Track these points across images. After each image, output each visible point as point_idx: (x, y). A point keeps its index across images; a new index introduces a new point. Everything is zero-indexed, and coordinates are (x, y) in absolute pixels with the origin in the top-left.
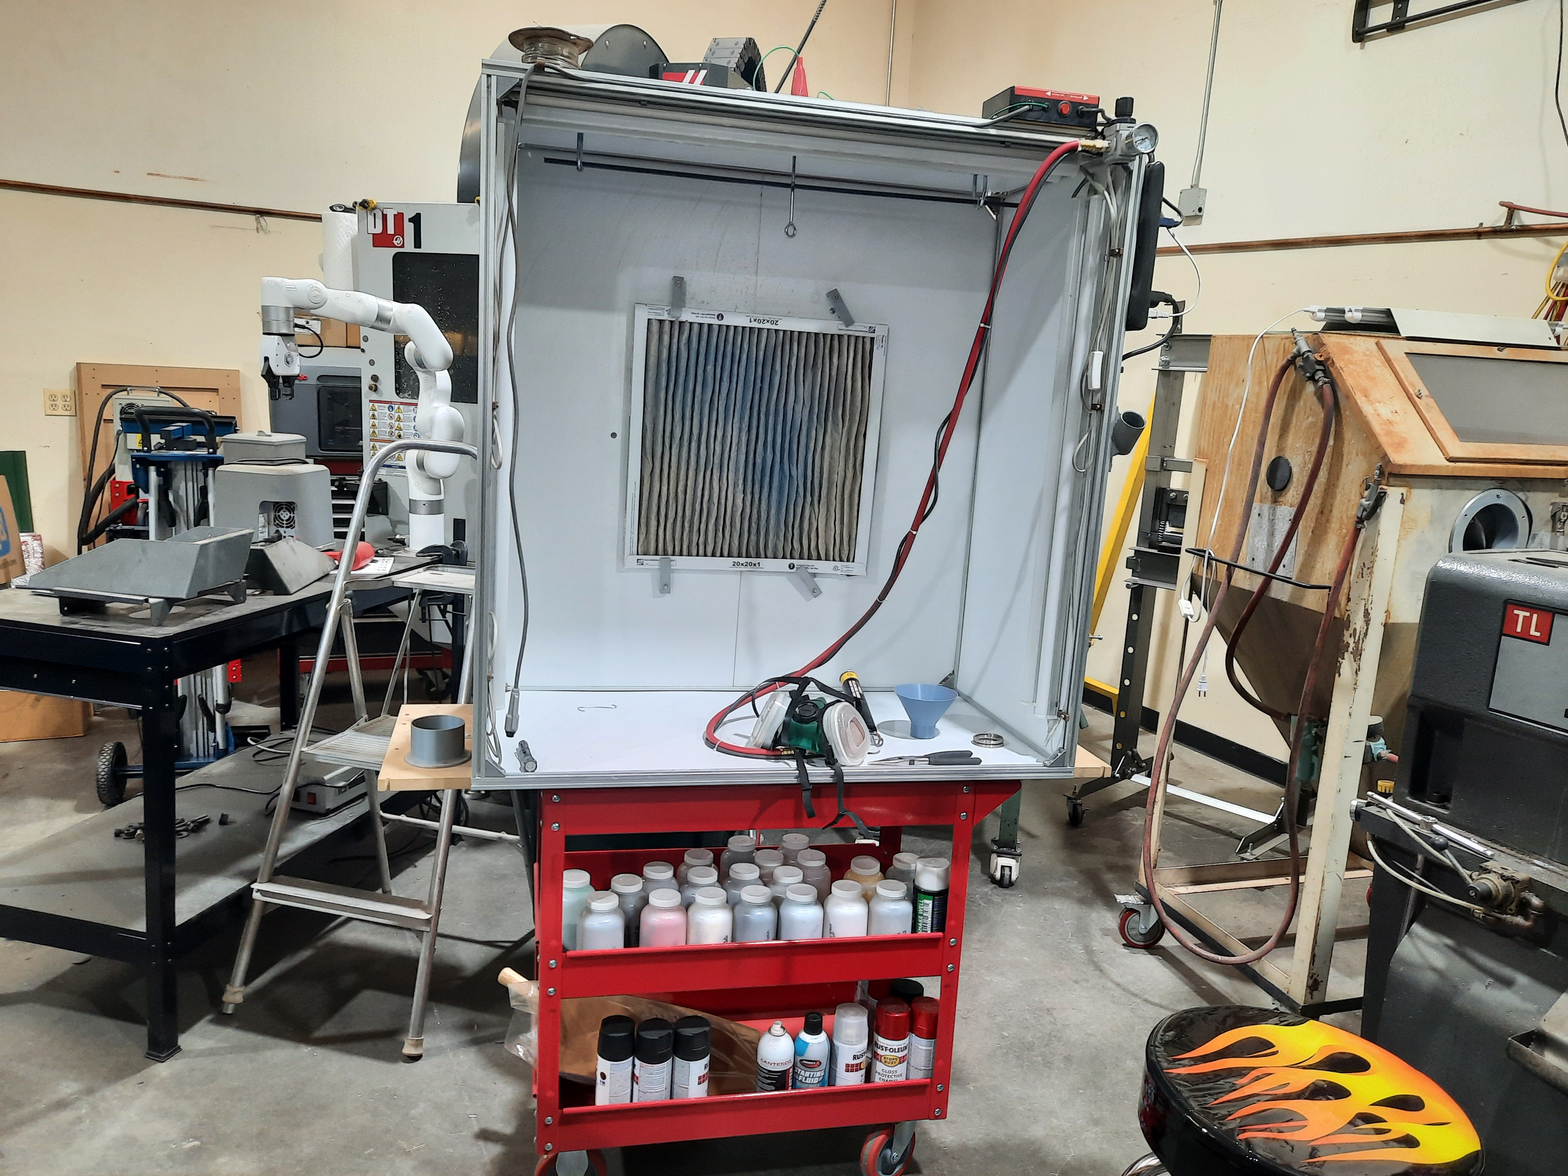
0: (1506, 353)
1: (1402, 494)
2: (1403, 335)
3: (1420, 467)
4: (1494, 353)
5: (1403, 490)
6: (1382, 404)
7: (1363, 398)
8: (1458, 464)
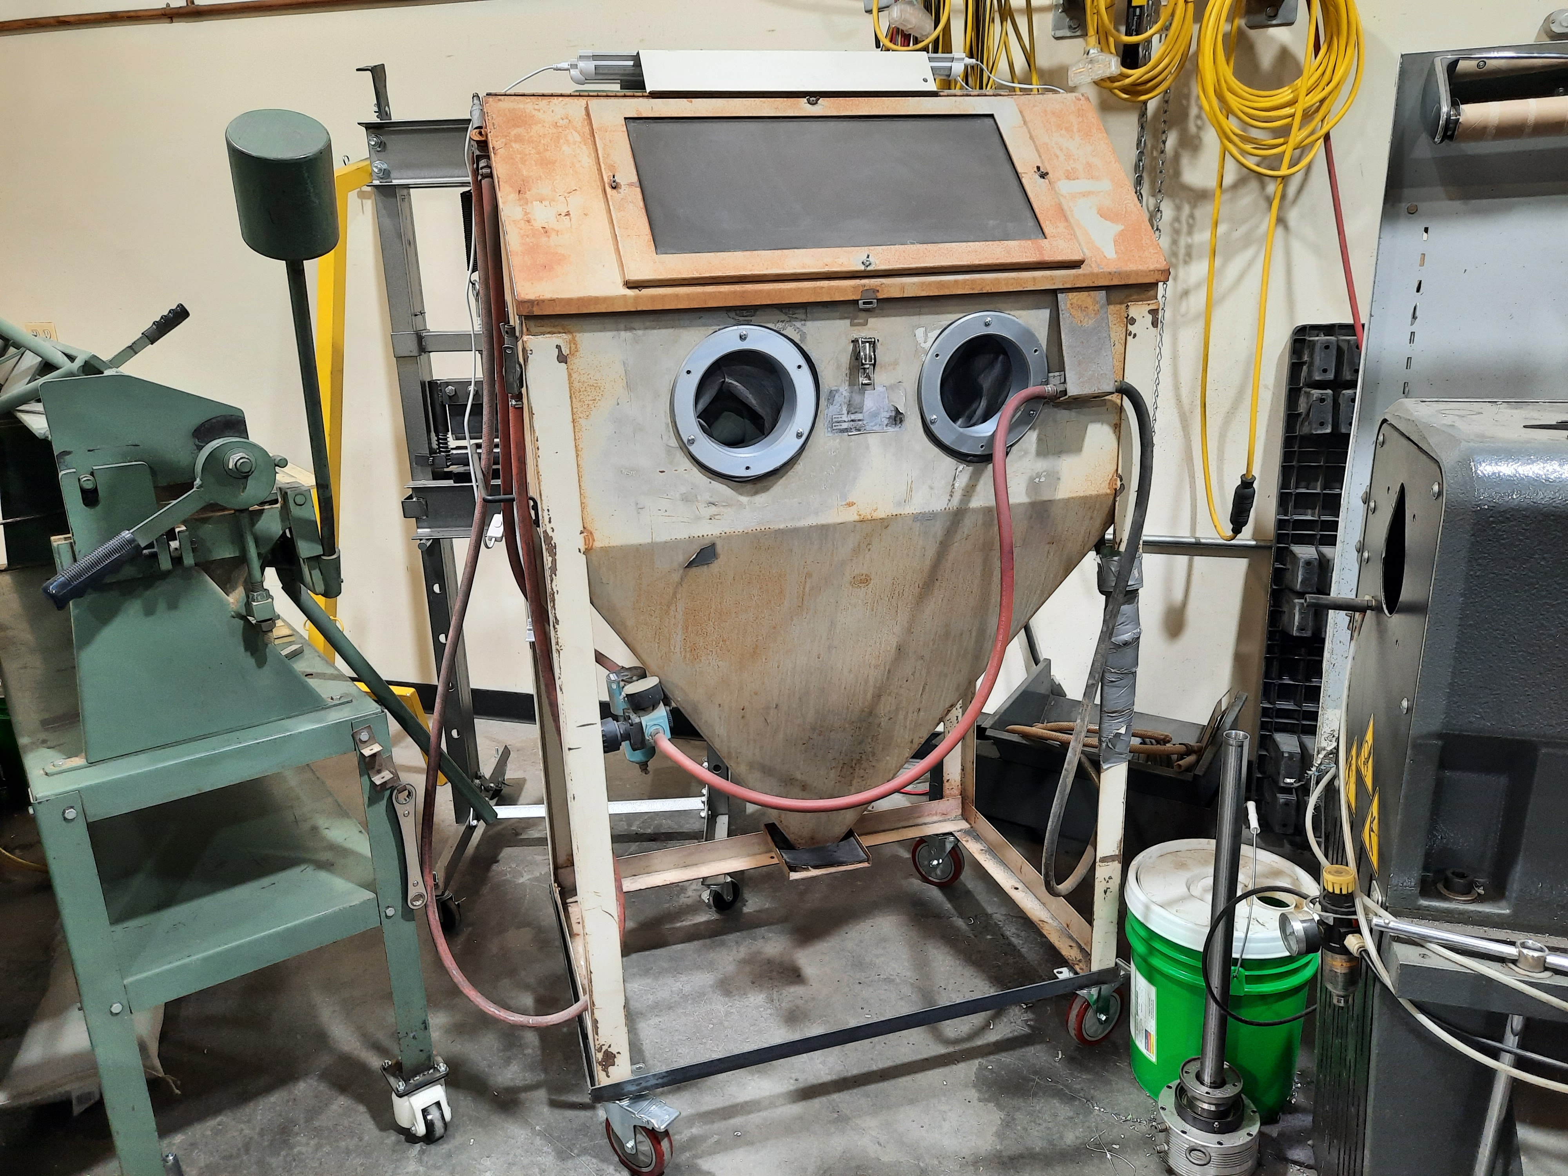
0: (824, 107)
1: (559, 347)
2: (649, 88)
3: (569, 301)
4: (803, 107)
5: (560, 339)
6: (546, 203)
7: (513, 196)
8: (645, 292)
